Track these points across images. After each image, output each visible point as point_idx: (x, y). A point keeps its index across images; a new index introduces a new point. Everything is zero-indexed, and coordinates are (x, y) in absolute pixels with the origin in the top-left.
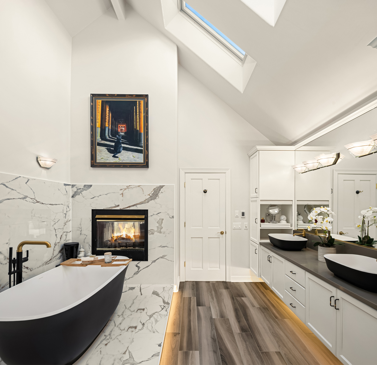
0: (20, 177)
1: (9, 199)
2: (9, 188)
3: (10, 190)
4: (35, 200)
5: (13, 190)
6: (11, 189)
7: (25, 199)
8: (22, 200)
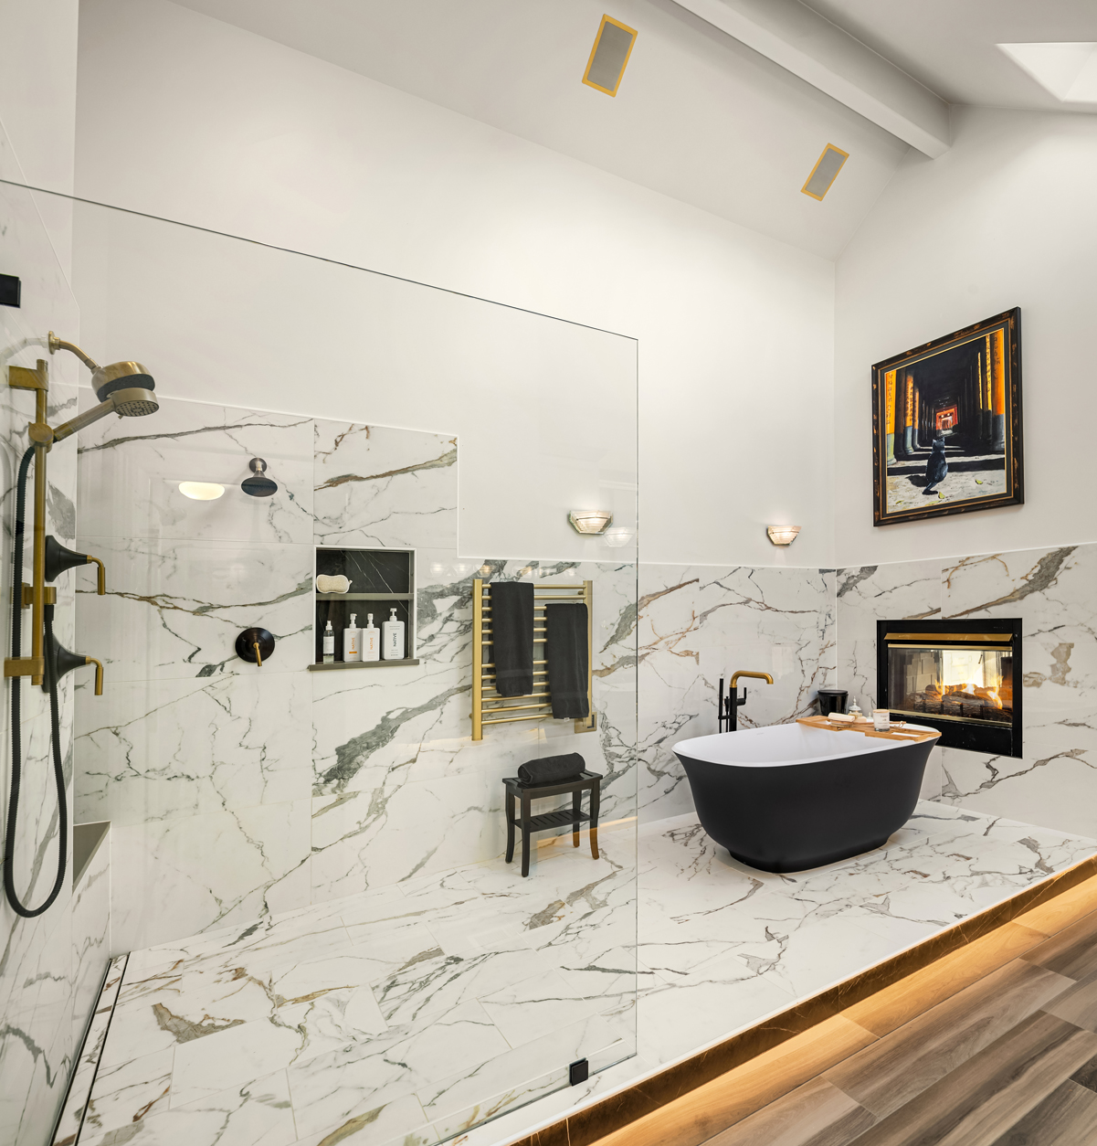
0: (740, 568)
1: (724, 605)
2: (725, 588)
3: (726, 591)
4: (763, 605)
5: (730, 590)
6: (727, 589)
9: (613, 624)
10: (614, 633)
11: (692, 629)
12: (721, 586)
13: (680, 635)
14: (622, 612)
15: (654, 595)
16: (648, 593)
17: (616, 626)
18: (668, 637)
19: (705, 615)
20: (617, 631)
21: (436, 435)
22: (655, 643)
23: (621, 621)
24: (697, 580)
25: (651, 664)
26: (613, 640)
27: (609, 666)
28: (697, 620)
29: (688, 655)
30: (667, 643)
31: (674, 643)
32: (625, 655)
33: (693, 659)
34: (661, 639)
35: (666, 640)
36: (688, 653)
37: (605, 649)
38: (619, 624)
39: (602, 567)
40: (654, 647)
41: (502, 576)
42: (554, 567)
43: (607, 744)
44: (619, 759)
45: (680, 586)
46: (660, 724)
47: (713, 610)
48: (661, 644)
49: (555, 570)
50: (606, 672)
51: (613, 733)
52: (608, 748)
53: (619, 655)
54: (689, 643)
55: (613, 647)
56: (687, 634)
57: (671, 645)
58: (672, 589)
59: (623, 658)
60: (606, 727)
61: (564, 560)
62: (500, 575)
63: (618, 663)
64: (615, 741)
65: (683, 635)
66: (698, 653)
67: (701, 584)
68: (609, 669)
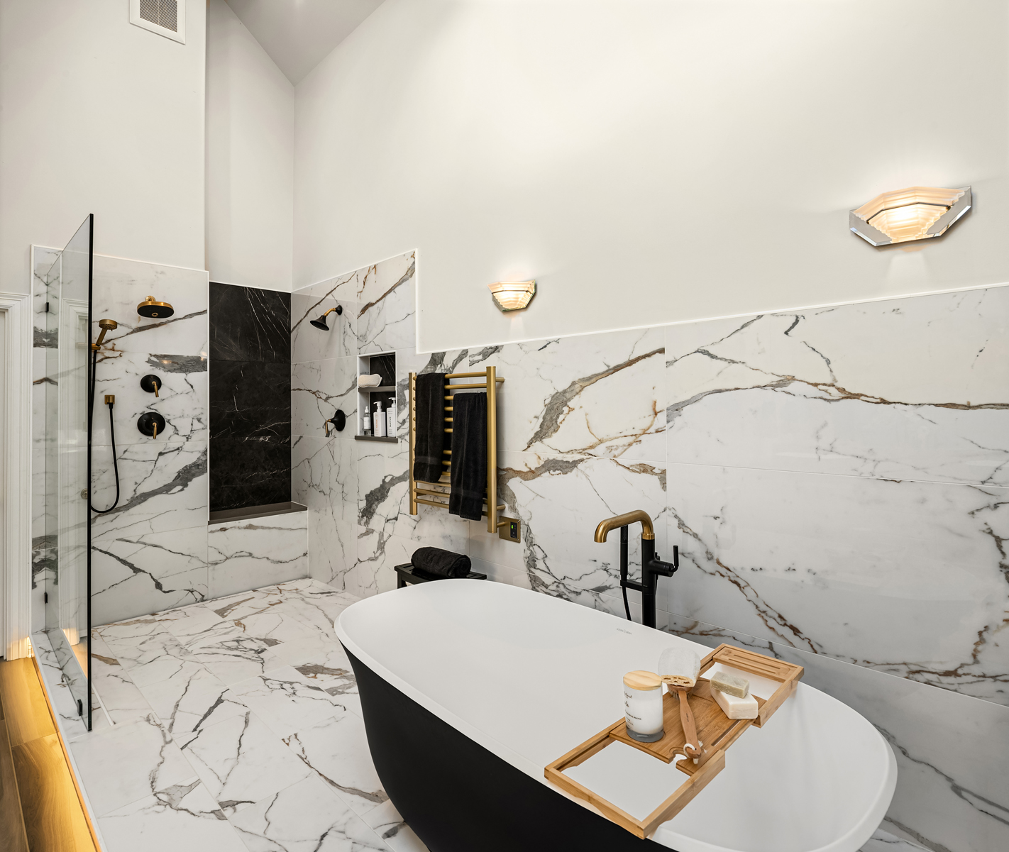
0: (759, 317)
1: (720, 391)
2: (721, 359)
3: (725, 364)
4: (832, 390)
5: (733, 362)
6: (726, 360)
7: (784, 389)
8: (769, 391)
9: (537, 417)
10: (538, 429)
11: (652, 430)
12: (713, 357)
13: (631, 439)
14: (547, 402)
15: (589, 378)
16: (581, 377)
17: (541, 420)
18: (611, 439)
19: (677, 408)
20: (541, 426)
21: (404, 255)
22: (592, 447)
23: (547, 413)
24: (662, 351)
25: (587, 476)
26: (539, 436)
27: (533, 469)
28: (662, 418)
29: (645, 471)
30: (610, 449)
31: (620, 450)
32: (551, 458)
33: (655, 480)
34: (601, 441)
35: (609, 444)
36: (645, 469)
37: (529, 447)
38: (544, 418)
39: (524, 347)
40: (591, 451)
41: (443, 368)
42: (479, 354)
43: (531, 563)
44: (544, 589)
45: (630, 363)
46: (599, 564)
47: (694, 400)
48: (600, 449)
49: (481, 357)
50: (530, 474)
51: (539, 555)
52: (532, 569)
53: (544, 457)
54: (648, 452)
55: (537, 444)
56: (642, 438)
57: (616, 453)
58: (617, 368)
59: (548, 462)
60: (531, 544)
61: (489, 345)
62: (441, 366)
63: (543, 466)
64: (540, 564)
65: (637, 439)
66: (664, 472)
67: (667, 356)
68: (533, 472)
